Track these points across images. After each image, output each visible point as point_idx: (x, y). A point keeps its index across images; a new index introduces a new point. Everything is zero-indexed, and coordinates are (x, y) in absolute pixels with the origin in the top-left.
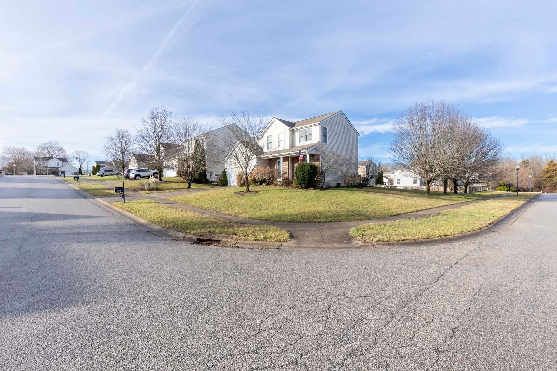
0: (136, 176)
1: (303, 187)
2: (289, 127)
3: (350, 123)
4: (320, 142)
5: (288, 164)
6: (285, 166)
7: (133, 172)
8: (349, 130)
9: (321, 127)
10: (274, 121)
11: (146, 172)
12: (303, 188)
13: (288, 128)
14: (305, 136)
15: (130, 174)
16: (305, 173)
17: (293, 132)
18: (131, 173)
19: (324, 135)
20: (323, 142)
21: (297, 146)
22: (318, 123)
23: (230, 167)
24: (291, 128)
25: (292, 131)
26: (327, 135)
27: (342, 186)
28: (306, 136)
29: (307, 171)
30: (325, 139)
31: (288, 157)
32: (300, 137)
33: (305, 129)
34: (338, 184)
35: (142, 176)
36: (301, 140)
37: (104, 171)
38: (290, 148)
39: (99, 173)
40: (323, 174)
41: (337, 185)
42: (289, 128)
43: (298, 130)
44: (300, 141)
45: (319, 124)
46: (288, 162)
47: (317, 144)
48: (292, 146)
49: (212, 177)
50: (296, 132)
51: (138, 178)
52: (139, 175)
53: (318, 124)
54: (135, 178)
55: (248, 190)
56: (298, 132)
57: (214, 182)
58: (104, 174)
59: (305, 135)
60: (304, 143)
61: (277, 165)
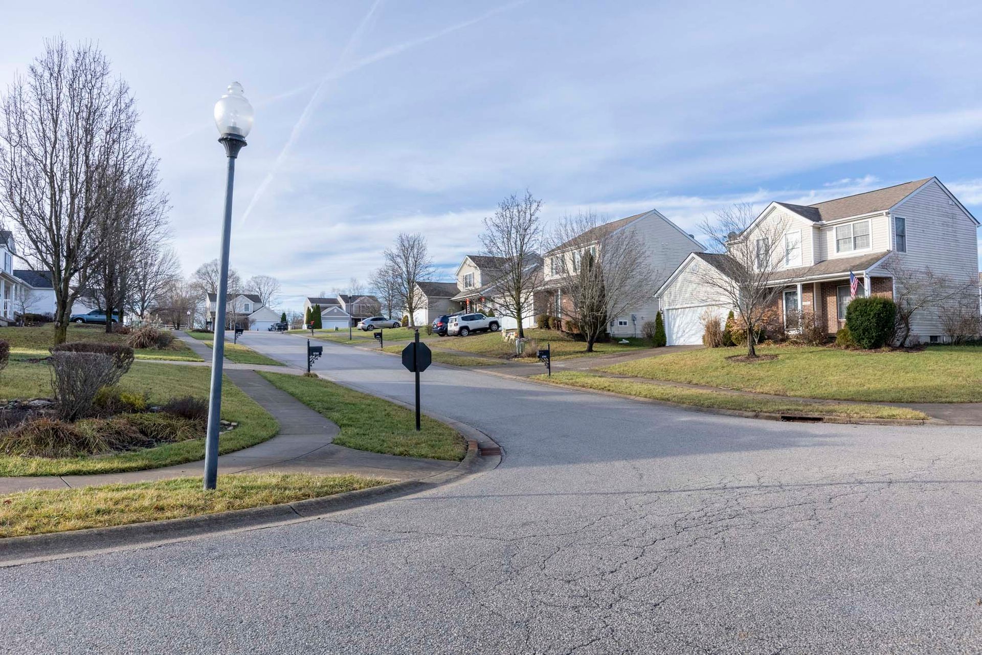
0: (462, 328)
1: (866, 346)
2: (814, 221)
3: (955, 201)
4: (891, 250)
5: (812, 298)
6: (804, 303)
7: (456, 322)
8: (953, 217)
9: (893, 218)
10: (774, 208)
11: (477, 321)
12: (866, 348)
13: (811, 223)
14: (852, 239)
15: (449, 326)
16: (872, 318)
17: (819, 230)
18: (453, 324)
19: (900, 235)
20: (898, 250)
21: (833, 261)
22: (884, 212)
23: (671, 308)
24: (817, 223)
25: (819, 228)
26: (906, 234)
27: (942, 342)
28: (855, 238)
29: (875, 314)
30: (901, 243)
31: (813, 283)
32: (838, 241)
33: (852, 223)
34: (934, 338)
35: (471, 329)
36: (841, 246)
37: (372, 320)
38: (816, 264)
39: (363, 323)
40: (905, 319)
41: (931, 340)
42: (814, 223)
43: (835, 227)
44: (838, 250)
45: (888, 214)
46: (811, 295)
47: (884, 255)
48: (820, 260)
49: (613, 328)
50: (829, 231)
51: (465, 332)
52: (466, 328)
53: (885, 214)
54: (459, 334)
55: (753, 354)
56: (834, 230)
57: (621, 339)
58: (372, 326)
59: (852, 237)
60: (849, 253)
61: (784, 301)
